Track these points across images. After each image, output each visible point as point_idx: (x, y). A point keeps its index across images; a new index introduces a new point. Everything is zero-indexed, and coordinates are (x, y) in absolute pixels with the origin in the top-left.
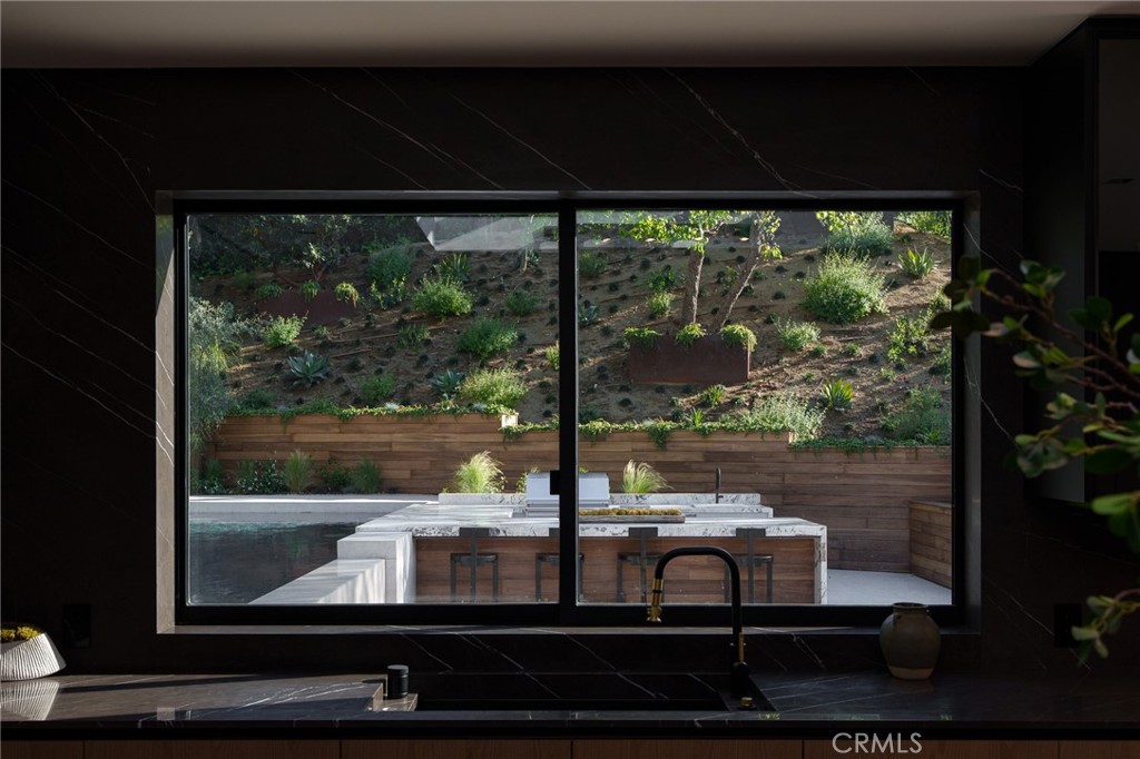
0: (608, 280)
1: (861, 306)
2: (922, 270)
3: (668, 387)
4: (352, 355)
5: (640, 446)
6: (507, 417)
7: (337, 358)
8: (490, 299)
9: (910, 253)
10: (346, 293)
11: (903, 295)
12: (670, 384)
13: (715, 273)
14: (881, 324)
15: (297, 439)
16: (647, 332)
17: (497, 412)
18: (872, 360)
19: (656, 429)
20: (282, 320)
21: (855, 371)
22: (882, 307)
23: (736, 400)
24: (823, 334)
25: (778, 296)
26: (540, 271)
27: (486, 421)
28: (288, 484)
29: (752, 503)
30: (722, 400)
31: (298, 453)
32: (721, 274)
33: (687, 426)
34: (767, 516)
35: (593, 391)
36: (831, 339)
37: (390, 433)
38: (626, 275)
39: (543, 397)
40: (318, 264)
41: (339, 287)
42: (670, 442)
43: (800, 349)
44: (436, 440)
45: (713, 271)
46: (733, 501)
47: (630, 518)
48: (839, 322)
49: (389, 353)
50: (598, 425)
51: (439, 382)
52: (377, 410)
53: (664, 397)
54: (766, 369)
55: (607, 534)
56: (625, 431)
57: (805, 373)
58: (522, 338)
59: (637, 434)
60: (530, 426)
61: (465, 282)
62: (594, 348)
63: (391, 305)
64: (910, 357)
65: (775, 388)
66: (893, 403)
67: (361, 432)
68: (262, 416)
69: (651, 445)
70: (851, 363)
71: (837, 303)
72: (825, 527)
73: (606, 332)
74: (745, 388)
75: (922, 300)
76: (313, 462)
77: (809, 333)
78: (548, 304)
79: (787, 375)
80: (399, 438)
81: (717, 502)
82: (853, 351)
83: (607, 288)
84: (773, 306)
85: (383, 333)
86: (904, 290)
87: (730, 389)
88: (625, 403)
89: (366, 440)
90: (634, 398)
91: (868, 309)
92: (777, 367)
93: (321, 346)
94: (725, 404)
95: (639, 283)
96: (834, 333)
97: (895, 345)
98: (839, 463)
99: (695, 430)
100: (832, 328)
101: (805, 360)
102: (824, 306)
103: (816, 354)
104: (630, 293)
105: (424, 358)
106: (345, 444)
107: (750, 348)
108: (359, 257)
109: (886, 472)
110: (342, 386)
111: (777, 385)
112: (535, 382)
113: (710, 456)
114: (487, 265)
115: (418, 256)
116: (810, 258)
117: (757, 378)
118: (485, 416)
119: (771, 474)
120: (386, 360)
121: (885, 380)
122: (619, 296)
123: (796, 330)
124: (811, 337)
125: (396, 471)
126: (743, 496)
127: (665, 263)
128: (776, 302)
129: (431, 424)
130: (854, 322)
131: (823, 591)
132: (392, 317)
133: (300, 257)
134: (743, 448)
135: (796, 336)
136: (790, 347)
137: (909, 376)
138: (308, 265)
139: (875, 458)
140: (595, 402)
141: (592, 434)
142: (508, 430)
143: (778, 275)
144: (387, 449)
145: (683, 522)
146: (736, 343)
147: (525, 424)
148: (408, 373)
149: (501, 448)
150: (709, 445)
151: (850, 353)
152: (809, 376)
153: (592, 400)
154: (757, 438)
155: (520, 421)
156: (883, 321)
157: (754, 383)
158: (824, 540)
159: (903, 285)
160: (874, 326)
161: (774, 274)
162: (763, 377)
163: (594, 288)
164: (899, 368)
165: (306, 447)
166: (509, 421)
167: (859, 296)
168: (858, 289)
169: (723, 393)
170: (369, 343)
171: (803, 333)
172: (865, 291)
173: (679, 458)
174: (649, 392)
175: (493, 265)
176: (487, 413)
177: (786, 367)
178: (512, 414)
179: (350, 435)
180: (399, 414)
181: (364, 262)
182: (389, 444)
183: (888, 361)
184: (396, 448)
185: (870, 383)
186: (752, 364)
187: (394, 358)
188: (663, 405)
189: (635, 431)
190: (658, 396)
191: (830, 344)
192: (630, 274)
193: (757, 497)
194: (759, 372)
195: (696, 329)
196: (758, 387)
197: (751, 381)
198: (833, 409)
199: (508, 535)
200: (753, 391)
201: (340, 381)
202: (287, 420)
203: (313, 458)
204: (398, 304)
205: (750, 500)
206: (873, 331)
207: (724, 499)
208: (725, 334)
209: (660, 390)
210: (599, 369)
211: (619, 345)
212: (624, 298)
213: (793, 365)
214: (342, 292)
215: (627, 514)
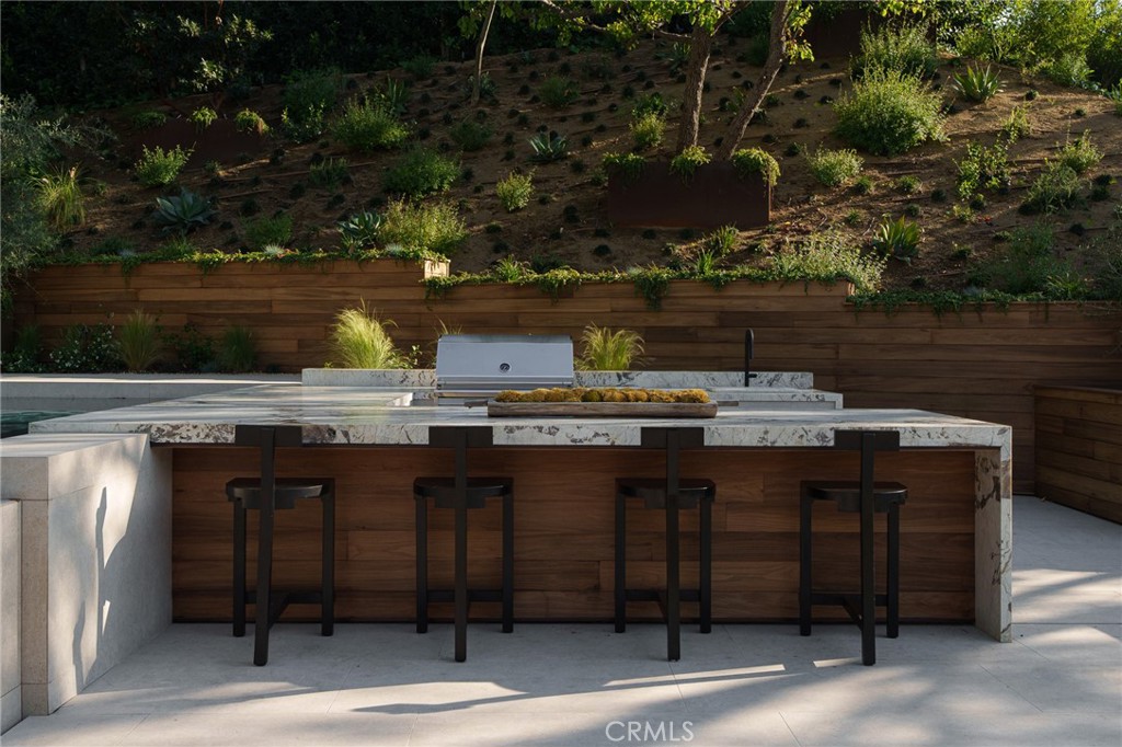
0: (580, 110)
1: (912, 132)
2: (986, 92)
3: (661, 232)
4: (247, 195)
5: (623, 303)
6: (433, 264)
7: (228, 200)
8: (432, 132)
9: (970, 71)
10: (249, 122)
11: (964, 122)
12: (662, 228)
13: (717, 100)
14: (940, 155)
15: (143, 296)
16: (632, 156)
17: (417, 257)
18: (937, 197)
19: (647, 279)
20: (160, 151)
21: (916, 210)
22: (939, 134)
23: (756, 246)
24: (865, 166)
25: (800, 124)
26: (497, 101)
27: (403, 270)
28: (125, 359)
29: (801, 386)
30: (736, 247)
31: (140, 315)
32: (724, 100)
33: (693, 274)
34: (833, 405)
35: (556, 236)
36: (876, 173)
37: (270, 287)
38: (603, 104)
39: (490, 245)
40: (213, 85)
41: (240, 115)
42: (666, 297)
43: (837, 184)
44: (334, 297)
45: (715, 98)
46: (770, 384)
47: (608, 407)
48: (885, 153)
49: (297, 192)
50: (563, 274)
51: (352, 226)
52: (250, 256)
53: (655, 244)
54: (793, 210)
55: (561, 439)
56: (601, 282)
57: (848, 213)
58: (468, 175)
59: (619, 288)
60: (465, 276)
61: (402, 114)
62: (562, 186)
63: (308, 139)
64: (989, 193)
65: (808, 232)
66: (977, 251)
67: (230, 286)
68: (97, 264)
69: (639, 304)
70: (909, 201)
71: (881, 127)
72: (1009, 429)
73: (578, 168)
74: (768, 232)
75: (990, 126)
76: (158, 328)
77: (848, 165)
78: (502, 138)
79: (822, 216)
80: (281, 295)
81: (747, 384)
82: (910, 186)
83: (579, 119)
84: (794, 136)
85: (292, 170)
86: (964, 116)
87: (746, 234)
88: (601, 251)
89: (237, 298)
90: (615, 245)
91: (923, 137)
92: (807, 206)
93: (209, 185)
94: (741, 251)
95: (620, 112)
96: (878, 166)
97: (968, 178)
98: (923, 329)
99: (705, 280)
100: (875, 160)
101: (844, 198)
102: (864, 131)
103: (859, 189)
104: (608, 124)
105: (340, 199)
106: (209, 304)
107: (773, 181)
108: (277, 89)
109: (999, 342)
110: (228, 233)
111: (810, 228)
112: (481, 227)
113: (726, 319)
114: (431, 95)
115: (348, 87)
116: (835, 83)
117: (781, 219)
118: (401, 263)
119: (817, 345)
120: (290, 201)
121: (961, 221)
122: (594, 127)
123: (832, 158)
124: (851, 168)
125: (278, 341)
126: (786, 376)
127: (653, 91)
128: (798, 131)
129: (327, 274)
130: (904, 153)
131: (1003, 561)
132: (304, 152)
133: (190, 76)
134: (776, 307)
135: (833, 166)
136: (823, 181)
137: (994, 216)
138: (199, 86)
139: (981, 321)
140: (560, 251)
141: (553, 286)
142: (433, 282)
143: (797, 102)
144: (265, 310)
145: (713, 417)
146: (755, 170)
147: (459, 275)
148: (315, 216)
149: (423, 309)
150: (724, 302)
151: (905, 189)
152: (854, 217)
153: (556, 248)
154: (798, 291)
155: (452, 270)
156: (943, 151)
157: (777, 226)
158: (1006, 455)
159: (961, 111)
160: (932, 158)
161: (792, 100)
162: (788, 219)
163: (563, 120)
164: (976, 206)
165: (150, 307)
166: (437, 270)
167: (911, 120)
168: (910, 109)
169: (737, 238)
170: (270, 181)
171: (841, 163)
172: (920, 112)
173: (681, 321)
174: (634, 238)
175: (438, 95)
176: (403, 257)
177: (820, 206)
178: (439, 259)
179: (215, 291)
180: (282, 260)
181: (282, 93)
182: (269, 303)
183: (958, 197)
184: (277, 309)
185: (939, 226)
186: (773, 203)
187: (301, 200)
188: (653, 253)
189: (615, 282)
190: (646, 242)
191: (876, 179)
192: (607, 105)
193: (809, 378)
194: (784, 213)
195: (697, 154)
196: (785, 231)
197: (774, 222)
198: (896, 256)
199: (353, 441)
200: (778, 236)
201: (227, 226)
202: (130, 269)
203: (160, 324)
204: (315, 138)
205: (798, 381)
206: (931, 164)
207: (757, 380)
208: (739, 159)
209: (650, 235)
210: (567, 210)
211: (596, 182)
212: (601, 129)
213: (829, 204)
214: (243, 120)
215: (601, 399)
